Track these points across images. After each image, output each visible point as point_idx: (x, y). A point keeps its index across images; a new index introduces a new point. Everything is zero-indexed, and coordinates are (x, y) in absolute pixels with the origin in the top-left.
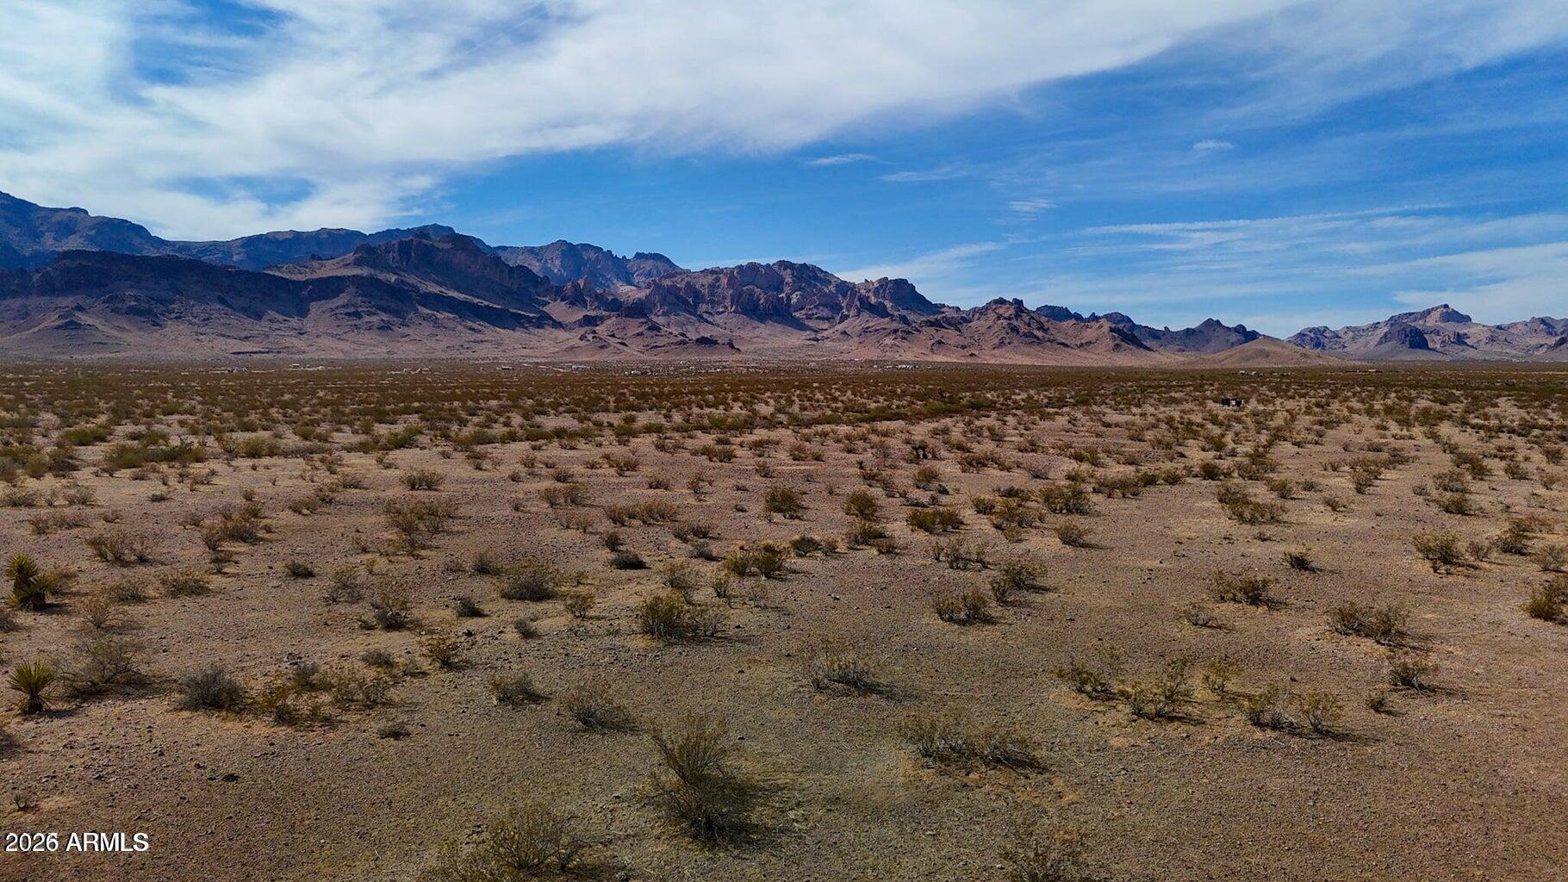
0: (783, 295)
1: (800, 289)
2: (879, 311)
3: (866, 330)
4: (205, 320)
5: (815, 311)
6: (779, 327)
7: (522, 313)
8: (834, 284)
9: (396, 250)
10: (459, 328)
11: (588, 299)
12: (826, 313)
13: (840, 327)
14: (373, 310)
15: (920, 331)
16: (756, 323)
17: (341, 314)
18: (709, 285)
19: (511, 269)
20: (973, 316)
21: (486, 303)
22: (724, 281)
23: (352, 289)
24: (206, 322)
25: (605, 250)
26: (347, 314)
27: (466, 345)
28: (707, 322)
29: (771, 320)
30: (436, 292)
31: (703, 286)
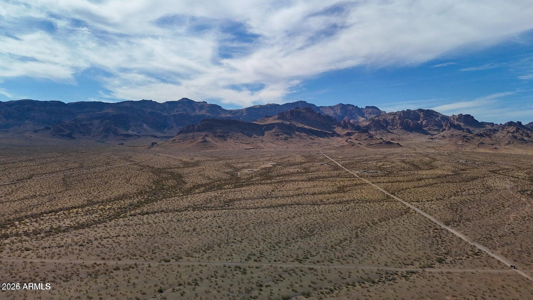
0: (420, 121)
1: (426, 119)
2: (458, 127)
3: (452, 135)
4: (237, 138)
5: (432, 127)
6: (418, 134)
7: (327, 132)
8: (440, 117)
9: (289, 113)
10: (308, 138)
11: (349, 126)
12: (436, 128)
13: (442, 134)
14: (282, 134)
15: (474, 138)
16: (409, 133)
17: (273, 135)
18: (392, 119)
19: (324, 117)
20: (499, 128)
21: (316, 129)
22: (397, 118)
23: (276, 127)
25: (355, 106)
26: (275, 135)
27: (309, 145)
28: (390, 132)
29: (415, 131)
30: (301, 126)
31: (389, 119)
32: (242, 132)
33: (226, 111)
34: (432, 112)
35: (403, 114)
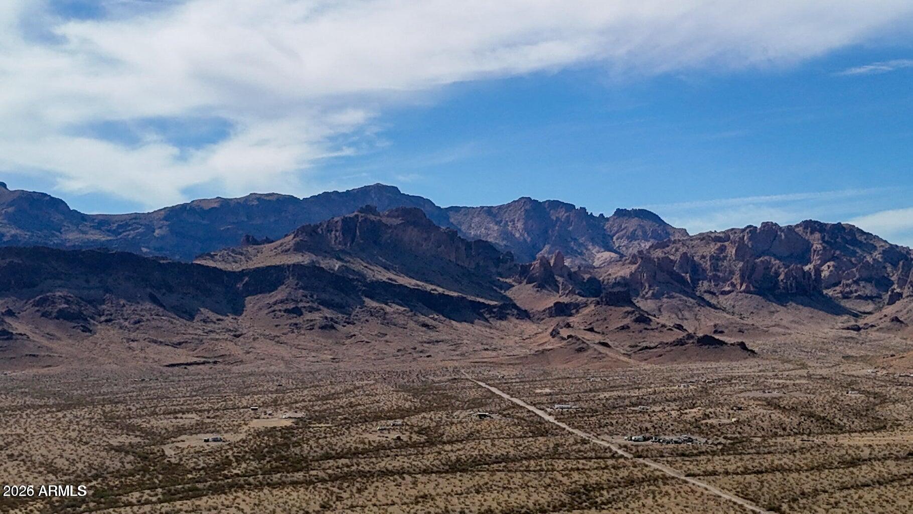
0: (811, 266)
1: (833, 258)
4: (135, 323)
5: (854, 287)
6: (806, 311)
7: (482, 300)
8: (880, 250)
9: (339, 228)
10: (412, 324)
11: (560, 279)
12: (869, 290)
13: (890, 311)
14: (315, 305)
16: (774, 306)
17: (280, 311)
18: (712, 257)
19: (468, 245)
21: (440, 290)
22: (732, 251)
23: (291, 281)
24: (137, 325)
25: (577, 207)
26: (286, 311)
27: (419, 348)
28: (710, 305)
29: (795, 302)
30: (384, 279)
31: (703, 257)
32: (154, 300)
33: (84, 217)
34: (853, 231)
35: (750, 239)
